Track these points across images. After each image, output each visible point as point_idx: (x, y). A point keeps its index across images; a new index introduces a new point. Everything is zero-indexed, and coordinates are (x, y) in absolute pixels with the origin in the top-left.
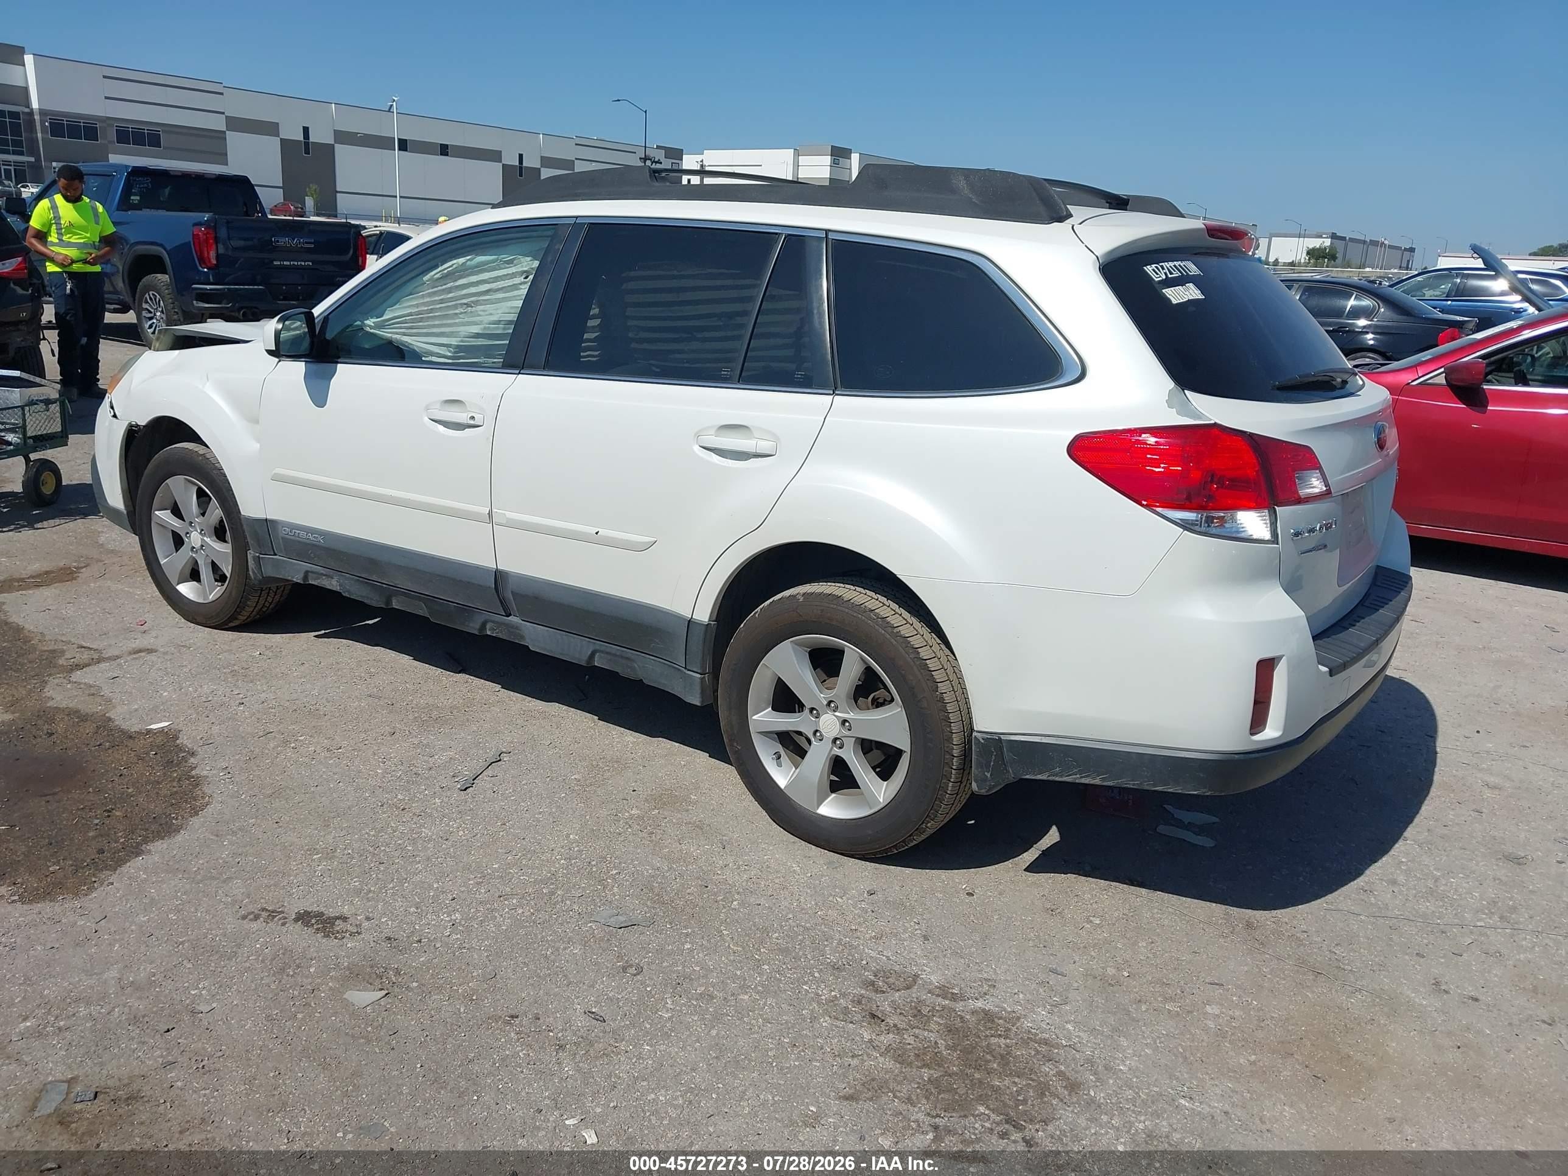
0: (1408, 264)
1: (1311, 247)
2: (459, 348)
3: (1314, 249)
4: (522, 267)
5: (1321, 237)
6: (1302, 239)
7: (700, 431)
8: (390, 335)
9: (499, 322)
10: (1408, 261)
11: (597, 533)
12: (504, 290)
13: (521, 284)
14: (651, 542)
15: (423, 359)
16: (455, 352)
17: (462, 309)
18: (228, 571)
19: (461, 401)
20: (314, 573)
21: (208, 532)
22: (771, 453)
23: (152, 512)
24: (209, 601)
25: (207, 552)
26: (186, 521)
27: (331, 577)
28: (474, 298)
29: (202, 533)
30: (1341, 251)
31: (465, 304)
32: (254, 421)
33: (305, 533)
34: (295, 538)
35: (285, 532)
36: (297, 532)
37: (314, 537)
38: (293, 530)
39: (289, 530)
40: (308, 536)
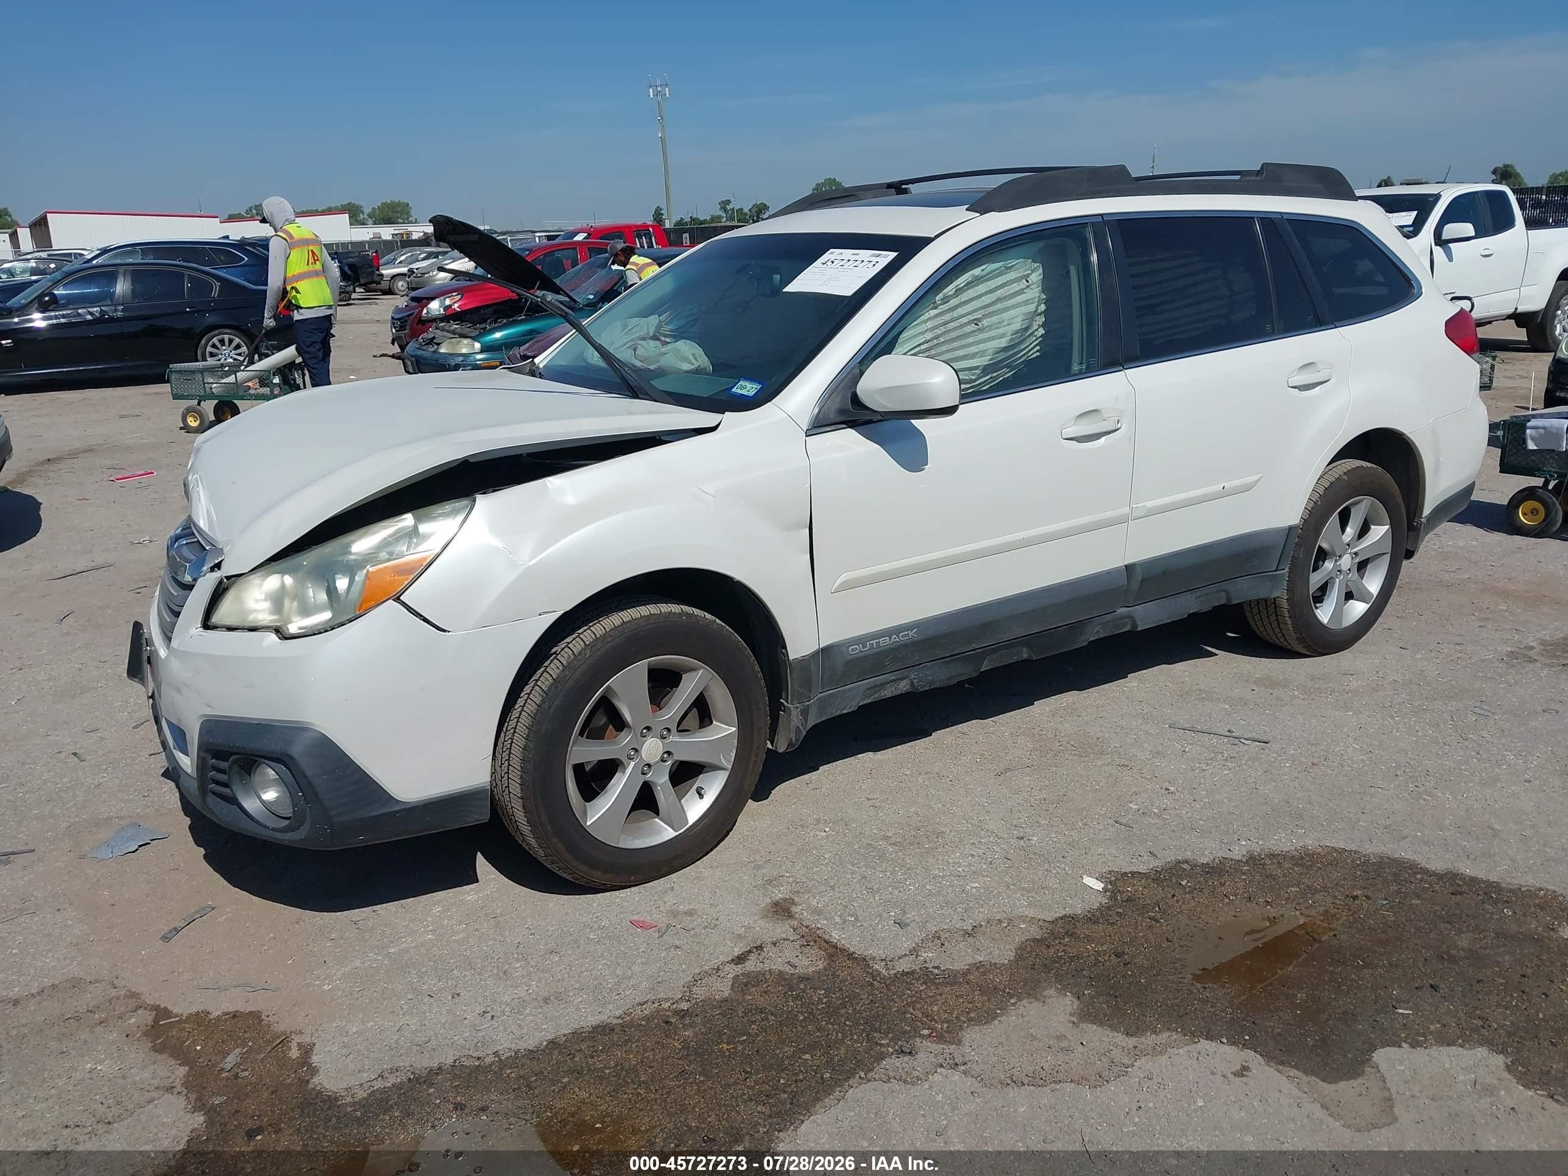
4: (1024, 270)
11: (1223, 488)
12: (1008, 298)
13: (1024, 289)
14: (1257, 480)
17: (973, 325)
18: (728, 761)
19: (1095, 411)
20: (876, 686)
21: (674, 729)
22: (1327, 379)
23: (570, 748)
24: (688, 826)
25: (675, 758)
26: (635, 731)
27: (902, 679)
28: (982, 313)
29: (665, 733)
31: (974, 320)
32: (797, 526)
33: (887, 638)
34: (872, 651)
35: (855, 650)
36: (874, 642)
37: (902, 636)
38: (868, 643)
39: (861, 645)
40: (892, 640)
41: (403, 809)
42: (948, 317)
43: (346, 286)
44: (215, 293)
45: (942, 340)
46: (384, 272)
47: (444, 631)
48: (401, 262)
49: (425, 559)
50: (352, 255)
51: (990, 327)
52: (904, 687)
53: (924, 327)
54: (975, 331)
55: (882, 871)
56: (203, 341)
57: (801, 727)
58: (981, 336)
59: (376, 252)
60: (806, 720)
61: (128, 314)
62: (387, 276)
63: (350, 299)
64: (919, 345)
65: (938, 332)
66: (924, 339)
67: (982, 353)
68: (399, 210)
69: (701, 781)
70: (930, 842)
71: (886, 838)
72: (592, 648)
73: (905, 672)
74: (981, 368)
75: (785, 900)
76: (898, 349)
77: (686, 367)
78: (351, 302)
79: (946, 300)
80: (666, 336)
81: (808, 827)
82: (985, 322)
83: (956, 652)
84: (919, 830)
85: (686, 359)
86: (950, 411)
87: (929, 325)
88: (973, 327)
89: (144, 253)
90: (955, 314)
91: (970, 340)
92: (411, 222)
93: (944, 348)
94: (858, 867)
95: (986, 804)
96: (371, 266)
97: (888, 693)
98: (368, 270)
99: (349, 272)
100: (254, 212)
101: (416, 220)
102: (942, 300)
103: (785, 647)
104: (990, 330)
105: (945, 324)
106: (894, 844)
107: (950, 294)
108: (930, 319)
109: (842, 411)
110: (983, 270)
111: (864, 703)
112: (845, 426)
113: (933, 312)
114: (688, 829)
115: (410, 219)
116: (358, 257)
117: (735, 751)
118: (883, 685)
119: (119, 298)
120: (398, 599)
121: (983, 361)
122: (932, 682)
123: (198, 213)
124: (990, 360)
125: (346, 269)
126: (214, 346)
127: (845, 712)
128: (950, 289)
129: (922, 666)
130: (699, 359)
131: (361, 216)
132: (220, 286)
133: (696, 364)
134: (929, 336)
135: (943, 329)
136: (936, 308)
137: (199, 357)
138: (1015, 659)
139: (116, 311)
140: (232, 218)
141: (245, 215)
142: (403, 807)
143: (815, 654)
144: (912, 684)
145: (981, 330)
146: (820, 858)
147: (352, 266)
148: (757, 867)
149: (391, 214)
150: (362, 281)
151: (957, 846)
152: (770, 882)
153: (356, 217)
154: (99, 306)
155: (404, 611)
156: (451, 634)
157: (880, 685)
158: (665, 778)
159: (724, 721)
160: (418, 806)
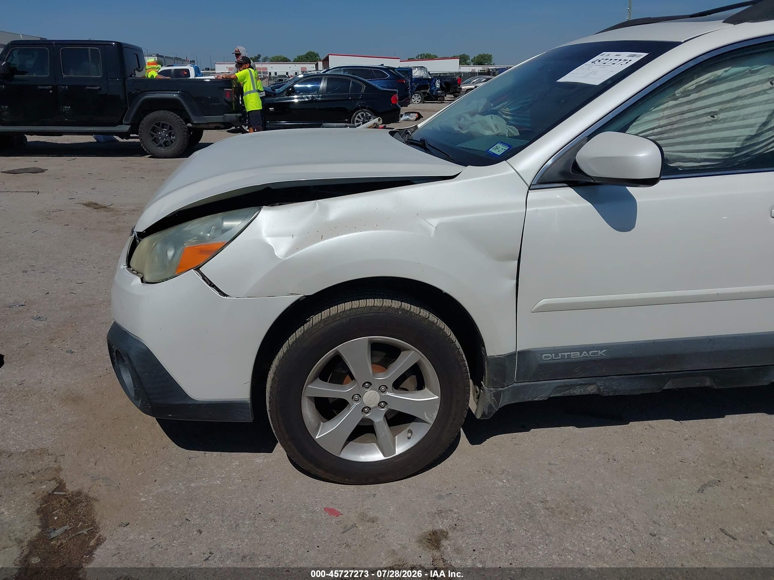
4: (770, 74)
12: (749, 96)
13: (767, 90)
17: (709, 117)
18: (431, 418)
20: (566, 386)
21: (390, 386)
23: (305, 386)
24: (395, 455)
25: (389, 407)
26: (358, 383)
27: (591, 384)
28: (720, 107)
29: (382, 389)
30: (163, 63)
31: (711, 113)
32: (507, 258)
33: (579, 353)
34: (561, 360)
35: (547, 358)
36: (566, 354)
37: (592, 353)
38: (560, 354)
39: (553, 354)
40: (583, 355)
41: (193, 404)
42: (685, 108)
43: (442, 93)
44: (363, 91)
45: (676, 126)
46: (463, 87)
47: (225, 295)
48: (473, 83)
49: (223, 243)
50: (448, 78)
51: (725, 120)
52: (592, 390)
53: (661, 114)
54: (710, 122)
55: (525, 530)
56: (354, 114)
57: (493, 405)
58: (714, 126)
59: (460, 77)
60: (498, 401)
61: (323, 99)
62: (464, 89)
63: (444, 100)
64: (653, 129)
65: (674, 119)
66: (658, 125)
67: (712, 140)
68: (486, 58)
69: (412, 426)
70: (576, 516)
71: (544, 501)
72: (325, 322)
73: (593, 380)
75: (442, 532)
76: (632, 130)
77: (488, 133)
78: (444, 102)
79: (686, 94)
80: (507, 115)
81: (493, 475)
82: (721, 116)
83: (642, 372)
84: (573, 502)
85: (489, 128)
86: (651, 182)
87: (666, 113)
88: (709, 118)
89: (344, 71)
90: (694, 106)
91: (703, 129)
92: (491, 65)
93: (676, 133)
94: (509, 521)
95: (639, 494)
96: (456, 84)
97: (577, 391)
98: (455, 86)
99: (444, 86)
100: (420, 57)
101: (494, 64)
102: (682, 93)
103: (484, 346)
104: (724, 122)
105: (683, 113)
106: (547, 509)
107: (690, 88)
108: (666, 108)
109: (563, 173)
110: (726, 71)
111: (556, 395)
112: (566, 185)
113: (672, 103)
114: (394, 457)
115: (491, 63)
116: (451, 79)
117: (437, 413)
118: (573, 386)
119: (320, 91)
120: (197, 269)
122: (616, 391)
123: (394, 57)
125: (443, 84)
126: (359, 117)
127: (536, 399)
128: (691, 85)
129: (609, 377)
130: (499, 128)
131: (468, 61)
132: (366, 87)
133: (496, 132)
134: (662, 122)
135: (678, 118)
136: (676, 99)
137: (352, 122)
138: (698, 385)
139: (318, 97)
140: (410, 60)
141: (415, 58)
142: (193, 403)
143: (511, 356)
144: (599, 389)
145: (716, 122)
146: (486, 504)
147: (446, 83)
148: (440, 497)
149: (482, 60)
150: (451, 91)
151: (596, 526)
152: (441, 512)
153: (463, 60)
154: (312, 94)
155: (200, 278)
156: (227, 298)
157: (571, 385)
158: (382, 419)
159: (431, 390)
160: (203, 404)
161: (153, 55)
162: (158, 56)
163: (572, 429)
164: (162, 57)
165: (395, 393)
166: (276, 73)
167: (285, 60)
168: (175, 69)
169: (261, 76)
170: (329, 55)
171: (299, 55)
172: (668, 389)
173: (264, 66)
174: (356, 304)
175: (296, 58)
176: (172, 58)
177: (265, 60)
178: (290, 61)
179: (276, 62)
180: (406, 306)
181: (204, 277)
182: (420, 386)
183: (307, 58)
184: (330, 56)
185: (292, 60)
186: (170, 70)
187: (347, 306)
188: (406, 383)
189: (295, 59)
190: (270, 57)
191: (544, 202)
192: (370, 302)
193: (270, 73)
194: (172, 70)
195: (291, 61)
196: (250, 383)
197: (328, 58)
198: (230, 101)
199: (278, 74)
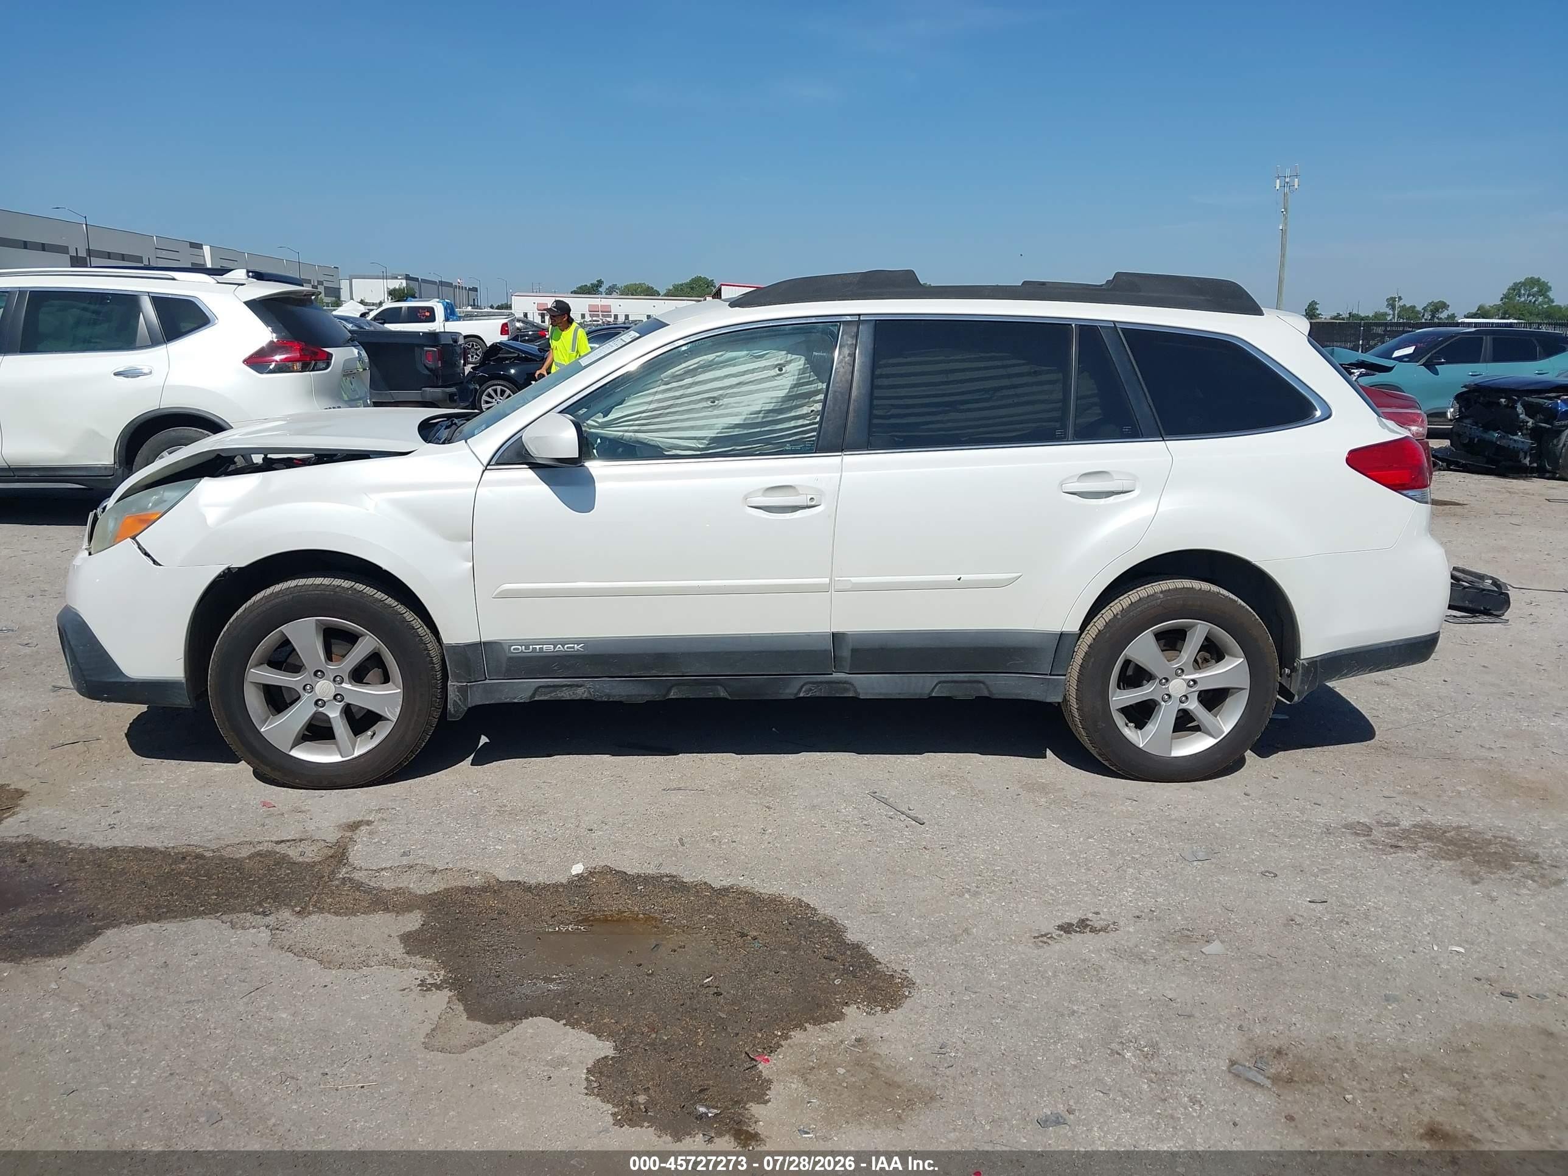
0: (474, 303)
1: (391, 288)
2: (714, 440)
3: (394, 290)
4: (777, 360)
5: (396, 278)
6: (385, 280)
7: (1062, 481)
8: (621, 433)
9: (759, 412)
10: (474, 300)
11: (959, 579)
12: (755, 382)
13: (776, 376)
14: (1014, 578)
15: (666, 453)
16: (708, 444)
17: (709, 402)
18: (394, 716)
19: (790, 487)
20: (549, 686)
21: (347, 677)
22: (1130, 489)
23: (248, 670)
24: (353, 756)
25: (347, 702)
26: (309, 672)
27: (578, 686)
28: (720, 392)
29: (337, 680)
30: (417, 291)
31: (711, 398)
32: (461, 538)
33: (552, 646)
34: (534, 654)
35: (517, 650)
36: (538, 647)
37: (567, 648)
38: (531, 647)
39: (523, 647)
40: (557, 649)
41: (130, 683)
42: (679, 392)
45: (667, 411)
47: (159, 564)
51: (727, 406)
52: (582, 694)
54: (710, 407)
57: (459, 701)
58: (716, 412)
60: (466, 699)
67: (710, 427)
73: (579, 681)
74: (708, 439)
79: (678, 378)
82: (726, 401)
83: (635, 674)
88: (708, 404)
90: (689, 391)
91: (702, 414)
93: (669, 418)
97: (566, 695)
103: (439, 633)
104: (725, 408)
105: (676, 398)
107: (677, 373)
108: (655, 392)
109: (519, 454)
110: (719, 356)
111: (541, 698)
112: (527, 466)
113: (661, 387)
114: (353, 759)
117: (399, 709)
118: (556, 687)
120: (134, 538)
121: (712, 433)
122: (609, 696)
124: (718, 433)
127: (516, 701)
128: (678, 370)
129: (597, 678)
135: (672, 402)
138: (711, 695)
142: (127, 680)
143: (475, 646)
145: (716, 407)
155: (136, 546)
156: (158, 567)
157: (554, 686)
158: (338, 714)
159: (394, 683)
160: (137, 683)
161: (399, 277)
162: (408, 278)
163: (606, 758)
164: (416, 280)
165: (353, 685)
166: (627, 317)
167: (650, 292)
168: (409, 308)
169: (598, 321)
170: (722, 285)
171: (676, 283)
172: (676, 699)
173: (605, 302)
174: (301, 582)
175: (671, 288)
176: (434, 283)
177: (610, 291)
178: (659, 295)
179: (632, 295)
180: (360, 587)
181: (140, 547)
182: (386, 679)
183: (692, 288)
184: (723, 287)
185: (662, 292)
186: (401, 308)
187: (292, 583)
188: (370, 677)
189: (669, 290)
190: (621, 284)
191: (499, 483)
192: (318, 581)
193: (616, 317)
194: (403, 309)
195: (662, 294)
196: (183, 660)
197: (720, 290)
198: (434, 367)
199: (630, 319)
